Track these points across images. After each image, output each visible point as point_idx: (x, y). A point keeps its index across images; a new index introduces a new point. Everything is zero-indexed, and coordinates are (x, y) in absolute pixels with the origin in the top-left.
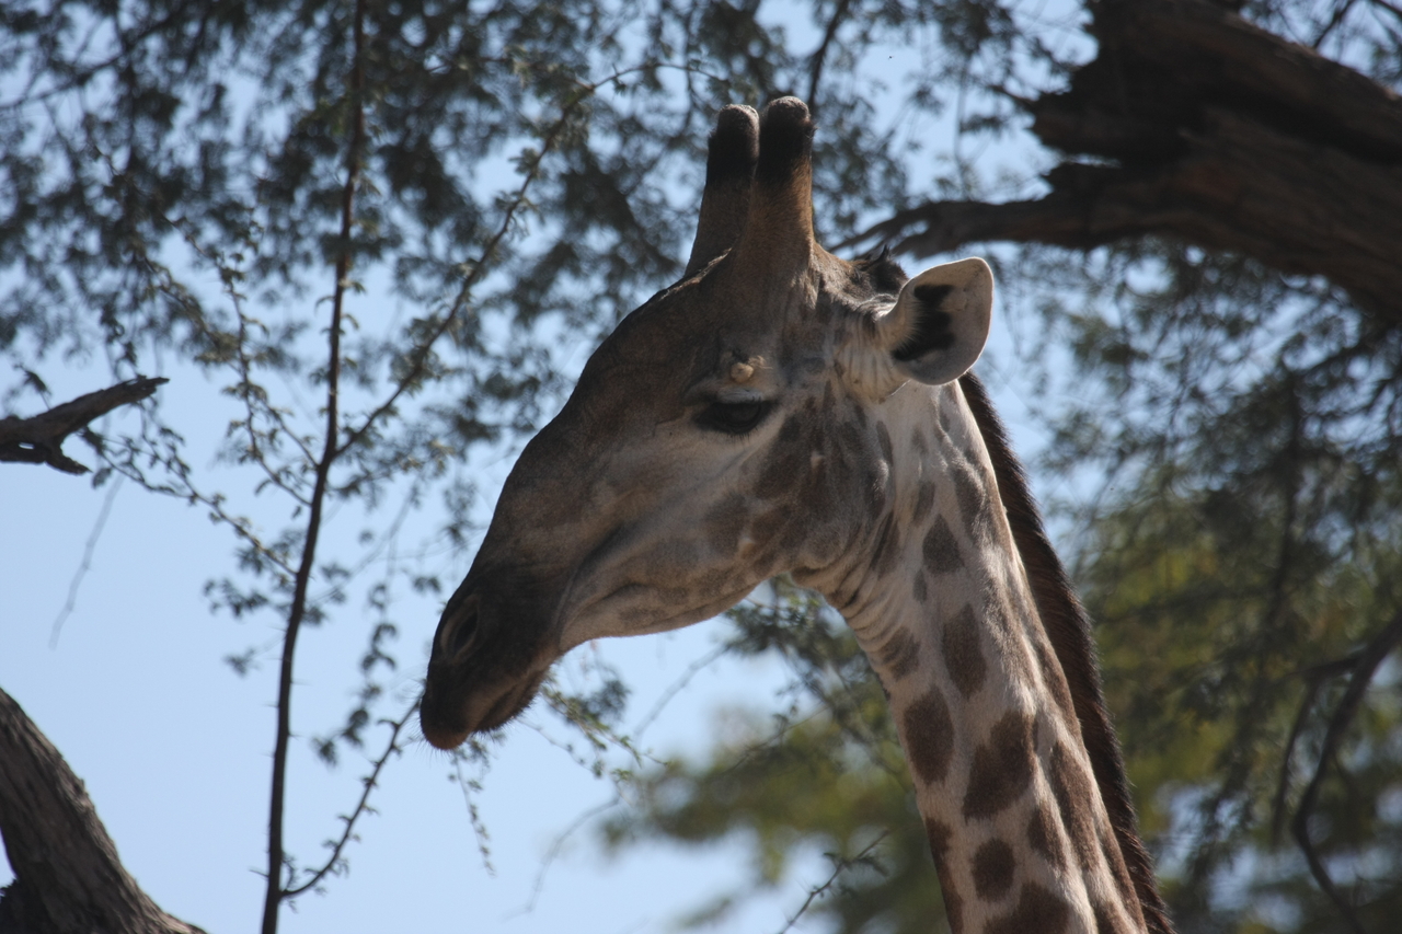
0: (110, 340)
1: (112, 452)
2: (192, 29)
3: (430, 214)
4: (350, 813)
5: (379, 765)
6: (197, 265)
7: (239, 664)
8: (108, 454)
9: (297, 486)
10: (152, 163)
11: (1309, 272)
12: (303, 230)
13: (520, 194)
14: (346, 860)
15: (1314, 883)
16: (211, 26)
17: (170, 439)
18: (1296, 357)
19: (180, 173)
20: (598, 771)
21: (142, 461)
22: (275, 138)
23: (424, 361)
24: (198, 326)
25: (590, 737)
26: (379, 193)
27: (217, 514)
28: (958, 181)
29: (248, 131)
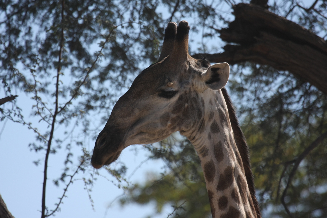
0: (5, 87)
1: (5, 113)
2: (24, 14)
3: (79, 57)
4: (61, 197)
5: (68, 186)
6: (25, 69)
7: (36, 163)
8: (4, 113)
9: (49, 120)
10: (14, 45)
11: (284, 70)
12: (49, 61)
13: (100, 52)
14: (60, 208)
15: (286, 213)
16: (28, 13)
17: (19, 110)
18: (282, 90)
19: (21, 47)
20: (119, 187)
21: (12, 115)
22: (43, 39)
23: (78, 91)
24: (25, 83)
25: (117, 179)
26: (67, 52)
27: (30, 127)
28: (203, 49)
29: (37, 38)
